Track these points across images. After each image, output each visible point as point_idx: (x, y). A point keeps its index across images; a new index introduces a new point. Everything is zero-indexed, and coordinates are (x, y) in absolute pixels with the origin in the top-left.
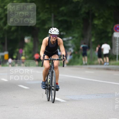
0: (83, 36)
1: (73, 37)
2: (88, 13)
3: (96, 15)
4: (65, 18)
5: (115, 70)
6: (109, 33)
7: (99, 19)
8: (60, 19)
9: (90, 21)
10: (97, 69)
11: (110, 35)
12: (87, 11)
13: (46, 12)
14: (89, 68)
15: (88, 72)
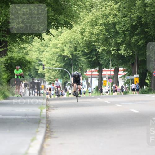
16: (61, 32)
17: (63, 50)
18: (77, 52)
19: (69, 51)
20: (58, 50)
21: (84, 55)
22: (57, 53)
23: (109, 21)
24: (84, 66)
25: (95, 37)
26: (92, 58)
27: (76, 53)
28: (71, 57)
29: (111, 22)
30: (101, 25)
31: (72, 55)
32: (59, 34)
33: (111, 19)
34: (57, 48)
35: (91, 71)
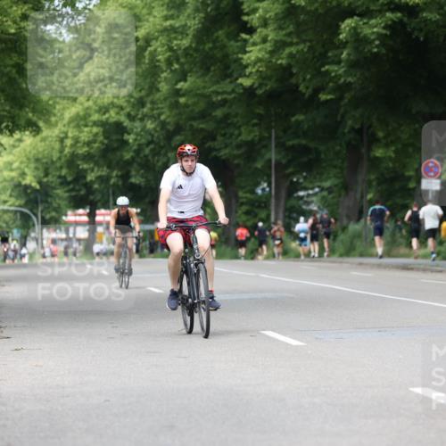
0: (346, 187)
1: (322, 189)
2: (359, 132)
3: (381, 134)
4: (304, 142)
5: (424, 270)
6: (409, 178)
7: (387, 146)
8: (290, 143)
9: (363, 150)
10: (379, 266)
11: (412, 185)
12: (357, 127)
13: (254, 125)
14: (361, 264)
15: (356, 273)
16: (20, 140)
17: (23, 174)
18: (50, 178)
19: (35, 177)
20: (14, 174)
21: (61, 184)
22: (12, 179)
23: (108, 119)
24: (63, 203)
25: (83, 146)
26: (80, 190)
27: (48, 181)
28: (38, 187)
29: (112, 120)
30: (95, 124)
31: (40, 183)
32: (17, 144)
33: (113, 116)
34: (12, 170)
35: (76, 215)
